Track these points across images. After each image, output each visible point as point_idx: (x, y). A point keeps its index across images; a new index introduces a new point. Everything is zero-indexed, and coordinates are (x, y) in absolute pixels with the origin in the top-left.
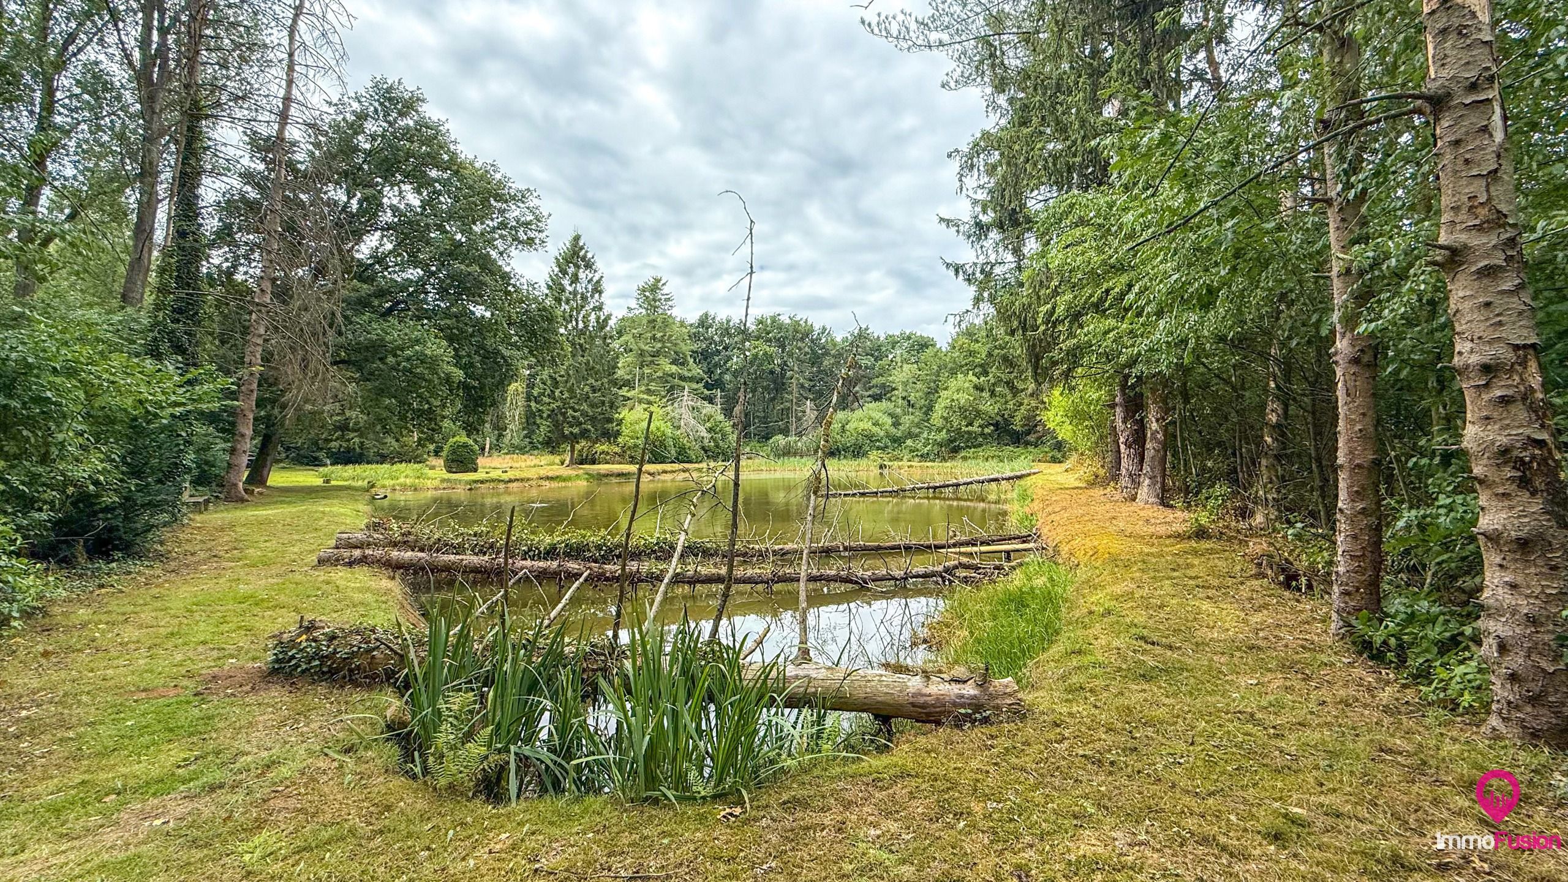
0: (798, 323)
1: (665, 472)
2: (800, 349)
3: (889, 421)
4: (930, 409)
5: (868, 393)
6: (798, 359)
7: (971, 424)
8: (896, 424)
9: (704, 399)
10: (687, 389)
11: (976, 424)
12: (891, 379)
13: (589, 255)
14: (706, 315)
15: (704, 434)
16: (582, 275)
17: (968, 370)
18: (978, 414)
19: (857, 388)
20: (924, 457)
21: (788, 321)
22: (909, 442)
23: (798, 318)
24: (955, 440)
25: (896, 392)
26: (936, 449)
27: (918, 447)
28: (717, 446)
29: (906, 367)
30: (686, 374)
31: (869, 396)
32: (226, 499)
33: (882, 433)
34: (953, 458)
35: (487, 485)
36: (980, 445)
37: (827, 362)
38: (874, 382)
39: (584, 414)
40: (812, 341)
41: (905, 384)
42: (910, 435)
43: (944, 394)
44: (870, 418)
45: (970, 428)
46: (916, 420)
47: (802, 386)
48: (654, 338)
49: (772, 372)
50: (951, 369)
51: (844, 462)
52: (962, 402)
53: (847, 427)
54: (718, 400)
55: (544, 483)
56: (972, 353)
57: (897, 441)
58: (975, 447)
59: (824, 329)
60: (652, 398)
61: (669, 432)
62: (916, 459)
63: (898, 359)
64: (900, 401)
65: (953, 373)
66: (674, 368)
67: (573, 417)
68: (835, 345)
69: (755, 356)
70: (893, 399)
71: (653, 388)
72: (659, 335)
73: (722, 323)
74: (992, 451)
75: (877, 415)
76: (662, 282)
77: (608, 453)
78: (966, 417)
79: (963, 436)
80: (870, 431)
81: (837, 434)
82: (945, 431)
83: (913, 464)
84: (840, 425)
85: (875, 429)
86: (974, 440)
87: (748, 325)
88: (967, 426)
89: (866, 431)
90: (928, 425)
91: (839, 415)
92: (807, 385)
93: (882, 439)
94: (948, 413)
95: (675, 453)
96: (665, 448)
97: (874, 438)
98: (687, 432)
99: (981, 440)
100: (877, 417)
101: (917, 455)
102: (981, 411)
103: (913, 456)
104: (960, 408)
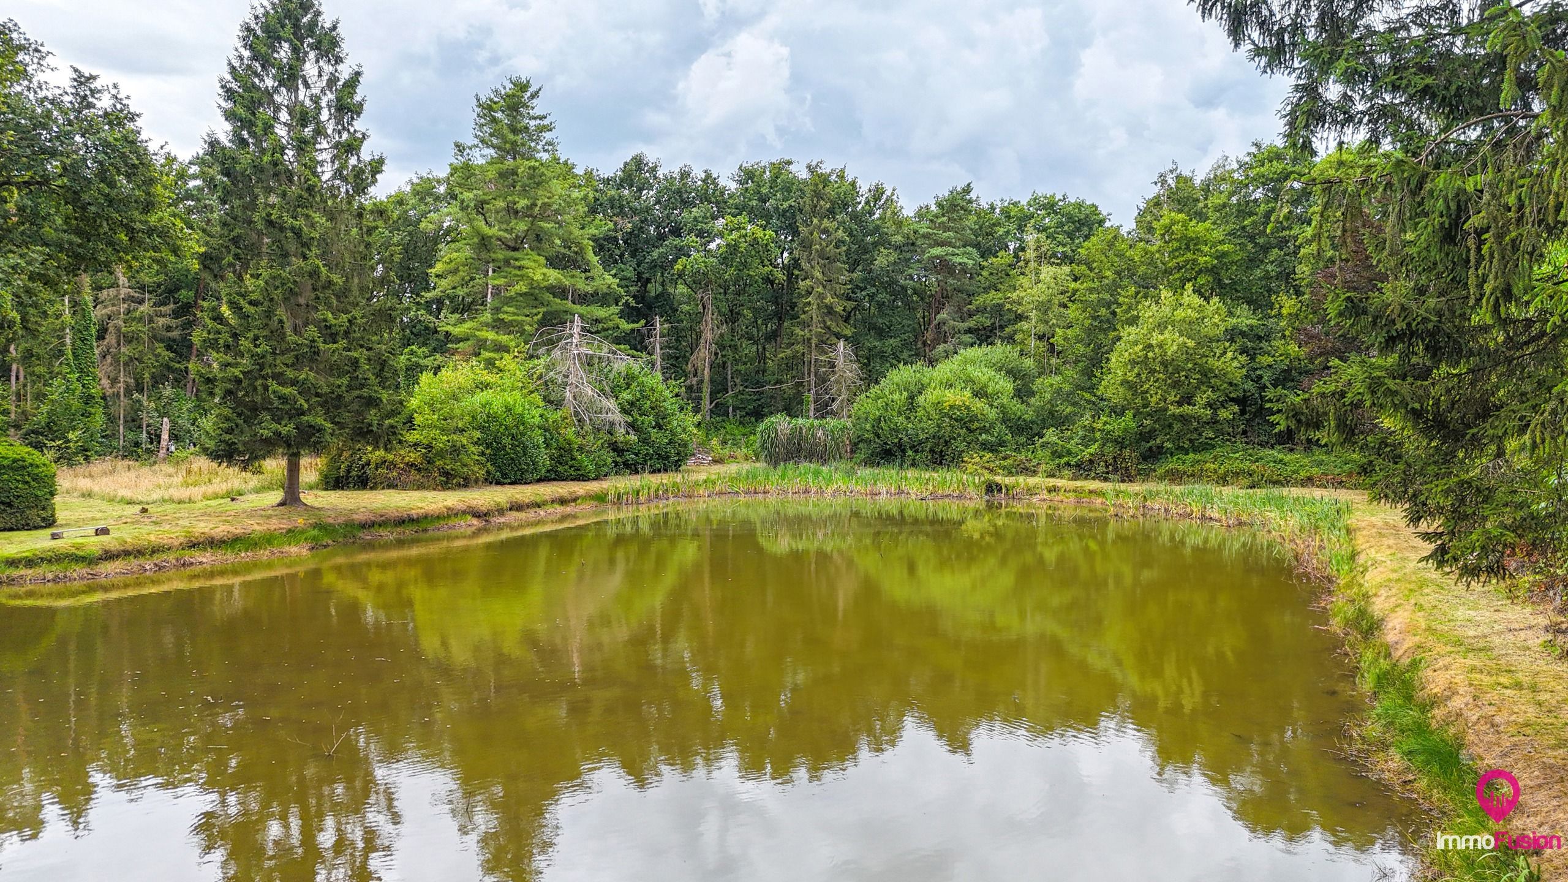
0: (825, 180)
2: (825, 231)
3: (1005, 385)
4: (1096, 363)
5: (964, 325)
6: (822, 255)
7: (1187, 399)
8: (1023, 393)
9: (617, 341)
10: (581, 319)
11: (1201, 399)
12: (1014, 296)
13: (326, 21)
14: (638, 162)
15: (618, 417)
16: (310, 69)
17: (1184, 281)
18: (1206, 375)
19: (943, 315)
20: (1083, 469)
21: (804, 174)
22: (1051, 435)
23: (825, 169)
24: (1152, 435)
25: (1025, 325)
26: (1110, 453)
27: (1072, 445)
28: (645, 441)
29: (1047, 272)
30: (582, 286)
31: (969, 331)
33: (992, 414)
34: (1146, 475)
35: (39, 571)
36: (1207, 447)
37: (883, 259)
38: (979, 301)
39: (305, 389)
40: (855, 217)
41: (1044, 308)
42: (1053, 419)
43: (1130, 333)
44: (970, 381)
45: (1187, 409)
46: (1067, 387)
47: (830, 310)
48: (512, 211)
49: (769, 280)
50: (1144, 277)
51: (911, 473)
52: (1172, 349)
53: (921, 399)
54: (657, 342)
56: (1190, 243)
57: (1026, 432)
58: (1196, 451)
59: (879, 191)
60: (504, 338)
61: (534, 416)
62: (1066, 472)
63: (1030, 254)
64: (1033, 343)
65: (1147, 287)
66: (554, 276)
67: (283, 399)
68: (899, 224)
69: (733, 248)
70: (1018, 337)
71: (507, 318)
72: (523, 203)
73: (670, 180)
74: (1236, 458)
75: (982, 374)
76: (532, 90)
77: (392, 465)
78: (1176, 385)
79: (1170, 426)
80: (968, 408)
81: (900, 413)
82: (1129, 414)
83: (1059, 482)
84: (905, 394)
85: (979, 405)
86: (1195, 436)
87: (723, 182)
88: (1180, 404)
89: (959, 408)
90: (1094, 399)
91: (903, 374)
92: (839, 309)
93: (992, 426)
94: (1139, 375)
95: (544, 459)
96: (525, 448)
97: (976, 425)
98: (577, 413)
99: (1211, 435)
100: (984, 379)
101: (1068, 464)
102: (1211, 370)
103: (1058, 465)
104: (1165, 364)
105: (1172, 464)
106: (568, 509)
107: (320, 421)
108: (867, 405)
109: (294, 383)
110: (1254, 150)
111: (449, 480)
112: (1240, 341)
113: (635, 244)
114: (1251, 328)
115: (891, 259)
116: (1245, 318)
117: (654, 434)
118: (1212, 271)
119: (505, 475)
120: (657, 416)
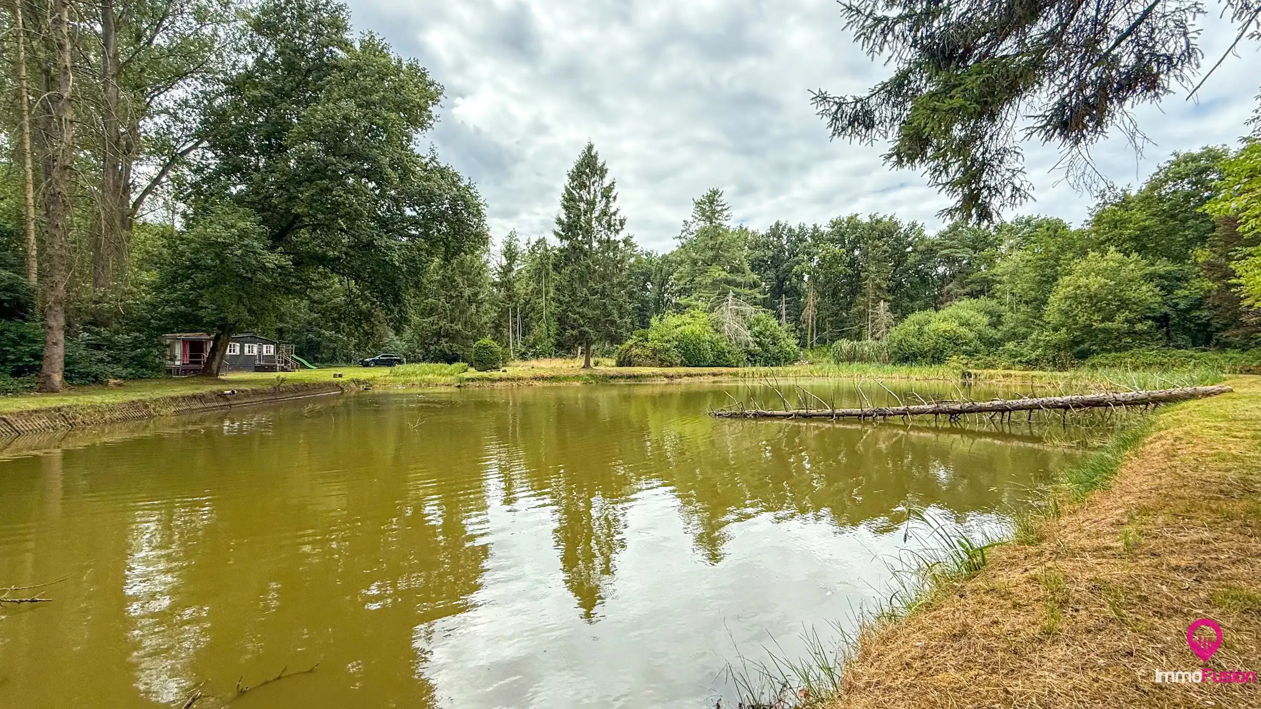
0: (879, 222)
1: (690, 376)
2: (878, 247)
4: (1043, 301)
5: (962, 291)
6: (874, 259)
7: (1110, 318)
8: (995, 324)
9: (756, 304)
10: (731, 293)
11: (1120, 318)
12: (994, 271)
15: (751, 338)
18: (1124, 303)
20: (1032, 364)
21: (866, 220)
22: (1011, 345)
23: (880, 216)
24: (1082, 342)
26: (1050, 353)
27: (1024, 351)
28: (766, 351)
31: (964, 293)
32: (40, 390)
33: (972, 335)
34: (1077, 366)
36: (1126, 348)
39: (583, 316)
40: (897, 239)
42: (1013, 336)
43: (1064, 280)
44: (959, 318)
45: (1109, 324)
46: (1024, 317)
47: (879, 287)
48: (707, 247)
49: (843, 274)
52: (1095, 287)
53: (926, 328)
54: (782, 306)
55: (536, 383)
57: (992, 344)
58: (1116, 351)
59: (914, 225)
61: (706, 336)
62: (1018, 366)
64: (1009, 298)
68: (926, 241)
73: (794, 231)
74: (1151, 354)
75: (968, 314)
76: (719, 193)
78: (1101, 309)
79: (1096, 336)
80: (955, 332)
81: (913, 337)
82: (1064, 330)
83: (1012, 372)
84: (917, 326)
85: (962, 330)
86: (1115, 342)
87: (822, 229)
88: (1102, 321)
89: (949, 332)
90: (1041, 323)
91: (918, 316)
92: (884, 286)
93: (971, 341)
94: (1070, 305)
95: (710, 356)
96: (700, 350)
97: (960, 341)
98: (729, 336)
99: (1129, 340)
100: (968, 316)
101: (1020, 362)
102: (1129, 300)
103: (1014, 363)
104: (1090, 297)
105: (1096, 359)
106: (716, 379)
107: (587, 329)
108: (896, 333)
109: (579, 313)
110: (1173, 158)
111: (662, 363)
112: (1157, 281)
113: (776, 261)
114: (1169, 273)
115: (917, 258)
116: (1163, 266)
117: (771, 347)
118: (1136, 239)
119: (690, 363)
120: (774, 338)
